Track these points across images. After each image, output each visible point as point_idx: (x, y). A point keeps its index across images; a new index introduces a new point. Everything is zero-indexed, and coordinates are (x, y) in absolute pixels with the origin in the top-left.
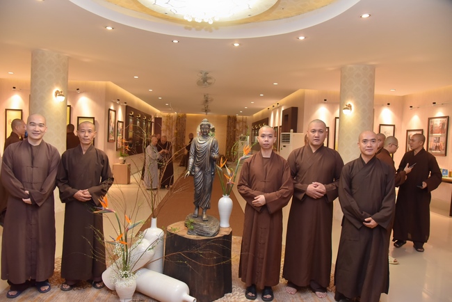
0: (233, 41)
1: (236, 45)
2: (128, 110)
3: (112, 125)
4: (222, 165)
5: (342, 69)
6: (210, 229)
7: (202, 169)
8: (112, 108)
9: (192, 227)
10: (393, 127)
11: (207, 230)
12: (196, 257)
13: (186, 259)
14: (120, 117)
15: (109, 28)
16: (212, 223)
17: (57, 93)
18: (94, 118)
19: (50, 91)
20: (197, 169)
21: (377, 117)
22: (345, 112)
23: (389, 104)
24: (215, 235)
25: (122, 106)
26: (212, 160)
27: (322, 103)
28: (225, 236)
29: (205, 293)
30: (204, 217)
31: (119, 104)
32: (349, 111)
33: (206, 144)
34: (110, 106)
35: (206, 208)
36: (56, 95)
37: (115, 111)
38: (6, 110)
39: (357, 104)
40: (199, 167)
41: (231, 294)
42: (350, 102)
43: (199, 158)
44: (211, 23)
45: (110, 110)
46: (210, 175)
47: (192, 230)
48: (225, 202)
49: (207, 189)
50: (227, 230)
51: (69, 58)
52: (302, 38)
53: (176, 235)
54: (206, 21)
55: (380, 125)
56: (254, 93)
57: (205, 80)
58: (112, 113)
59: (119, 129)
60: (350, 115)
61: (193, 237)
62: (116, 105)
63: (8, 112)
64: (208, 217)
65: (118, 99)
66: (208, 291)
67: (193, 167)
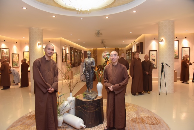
0: (105, 16)
1: (107, 18)
2: (71, 49)
3: (64, 55)
4: (96, 70)
5: (158, 24)
6: (92, 97)
7: (88, 72)
8: (64, 48)
9: (84, 96)
10: (189, 48)
11: (90, 97)
12: (85, 108)
13: (81, 109)
14: (68, 52)
15: (54, 16)
16: (93, 94)
17: (39, 44)
18: (56, 53)
19: (36, 43)
20: (86, 72)
21: (181, 44)
22: (160, 43)
23: (186, 37)
24: (94, 99)
25: (68, 47)
26: (92, 68)
27: (153, 39)
28: (98, 100)
29: (90, 123)
30: (90, 92)
31: (67, 46)
32: (162, 42)
33: (89, 61)
34: (63, 47)
35: (91, 88)
36: (38, 45)
37: (65, 49)
38: (24, 52)
39: (166, 39)
40: (87, 71)
41: (102, 124)
42: (162, 38)
43: (87, 67)
44: (88, 10)
45: (63, 49)
46: (92, 74)
47: (85, 97)
48: (100, 85)
49: (91, 80)
50: (100, 97)
51: (43, 30)
52: (134, 12)
53: (78, 99)
54: (86, 10)
55: (182, 48)
56: (123, 37)
57: (98, 34)
58: (64, 51)
59: (67, 57)
60: (163, 44)
61: (85, 100)
62: (65, 47)
63: (25, 53)
64: (92, 91)
65: (66, 45)
66: (92, 123)
67: (85, 71)
